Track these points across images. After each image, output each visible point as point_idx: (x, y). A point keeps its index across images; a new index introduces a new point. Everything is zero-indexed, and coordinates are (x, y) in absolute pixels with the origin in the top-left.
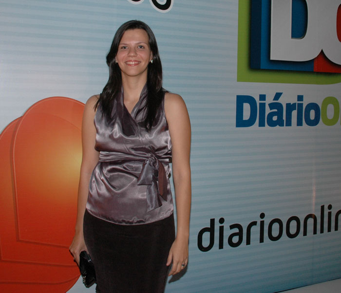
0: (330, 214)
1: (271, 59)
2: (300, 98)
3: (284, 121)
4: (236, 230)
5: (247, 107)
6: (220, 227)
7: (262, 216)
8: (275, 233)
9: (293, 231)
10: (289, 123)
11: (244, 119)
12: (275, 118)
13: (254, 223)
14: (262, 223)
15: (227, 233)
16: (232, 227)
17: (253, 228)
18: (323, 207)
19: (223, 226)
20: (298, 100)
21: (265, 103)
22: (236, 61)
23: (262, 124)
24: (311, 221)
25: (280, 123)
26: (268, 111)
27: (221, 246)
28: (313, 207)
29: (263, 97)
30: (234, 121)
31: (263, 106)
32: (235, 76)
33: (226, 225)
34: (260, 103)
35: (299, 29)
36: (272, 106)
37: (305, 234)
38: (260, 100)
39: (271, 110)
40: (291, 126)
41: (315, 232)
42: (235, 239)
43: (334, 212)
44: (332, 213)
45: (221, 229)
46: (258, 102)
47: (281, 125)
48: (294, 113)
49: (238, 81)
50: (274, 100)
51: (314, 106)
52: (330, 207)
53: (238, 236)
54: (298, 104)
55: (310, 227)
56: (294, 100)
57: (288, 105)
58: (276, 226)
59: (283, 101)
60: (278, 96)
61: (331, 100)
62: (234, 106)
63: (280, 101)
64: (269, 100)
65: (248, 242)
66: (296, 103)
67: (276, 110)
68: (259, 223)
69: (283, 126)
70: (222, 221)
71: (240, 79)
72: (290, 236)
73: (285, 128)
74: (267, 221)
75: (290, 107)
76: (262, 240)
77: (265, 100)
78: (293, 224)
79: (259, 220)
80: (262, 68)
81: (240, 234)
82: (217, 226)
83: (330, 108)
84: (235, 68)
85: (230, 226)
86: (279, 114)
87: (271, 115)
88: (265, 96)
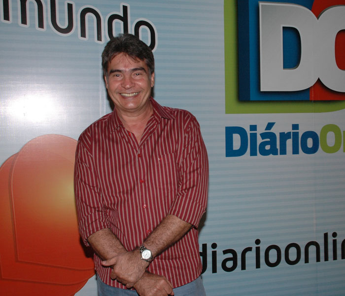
0: (335, 242)
1: (262, 90)
2: (295, 127)
3: (277, 149)
4: (230, 255)
6: (213, 252)
7: (258, 242)
8: (273, 260)
9: (293, 257)
10: (283, 152)
11: (234, 149)
12: (268, 147)
13: (250, 249)
14: (258, 249)
15: (220, 258)
16: (225, 252)
17: (248, 254)
18: (326, 235)
19: (216, 251)
20: (293, 129)
21: (256, 134)
22: (223, 94)
23: (253, 153)
24: (312, 249)
25: (273, 151)
26: (259, 140)
27: (214, 270)
28: (315, 234)
29: (253, 128)
30: (224, 151)
31: (254, 136)
32: (224, 109)
33: (219, 250)
34: (251, 134)
36: (263, 136)
37: (307, 261)
38: (250, 130)
39: (263, 139)
40: (286, 154)
41: (318, 260)
42: (229, 264)
43: (339, 240)
44: (337, 241)
45: (214, 254)
46: (249, 132)
47: (275, 153)
48: (289, 143)
49: (226, 113)
50: (266, 130)
51: (312, 135)
52: (335, 235)
53: (232, 261)
54: (293, 132)
55: (312, 255)
56: (288, 129)
57: (282, 134)
58: (273, 252)
59: (276, 130)
60: (270, 125)
61: (331, 128)
62: (223, 137)
63: (272, 130)
64: (261, 129)
65: (243, 267)
66: (290, 132)
67: (269, 140)
68: (254, 249)
69: (277, 154)
70: (214, 246)
72: (289, 262)
73: (279, 156)
74: (263, 247)
75: (284, 136)
76: (258, 266)
77: (256, 130)
78: (293, 250)
79: (254, 246)
80: (252, 99)
81: (234, 259)
82: (210, 251)
83: (331, 135)
84: (223, 101)
85: (223, 251)
86: (273, 143)
87: (263, 145)
88: (256, 126)
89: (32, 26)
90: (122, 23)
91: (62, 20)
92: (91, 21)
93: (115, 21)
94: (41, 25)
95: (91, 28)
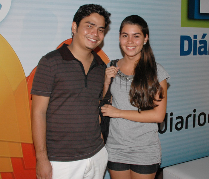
1: (201, 12)
4: (180, 120)
5: (186, 43)
6: (171, 118)
7: (195, 111)
8: (202, 122)
12: (202, 50)
13: (190, 116)
14: (195, 115)
15: (175, 122)
16: (177, 118)
17: (189, 119)
19: (172, 118)
21: (196, 41)
22: (180, 14)
27: (171, 130)
30: (179, 52)
31: (195, 42)
32: (180, 23)
33: (174, 117)
34: (194, 41)
38: (194, 38)
42: (179, 126)
46: (193, 39)
49: (181, 27)
53: (181, 124)
58: (202, 117)
60: (204, 35)
62: (179, 42)
64: (199, 38)
65: (186, 127)
67: (203, 45)
68: (192, 116)
70: (172, 114)
73: (208, 56)
74: (197, 114)
76: (194, 126)
79: (193, 114)
80: (195, 17)
81: (182, 122)
82: (169, 117)
84: (180, 18)
85: (176, 118)
88: (197, 36)
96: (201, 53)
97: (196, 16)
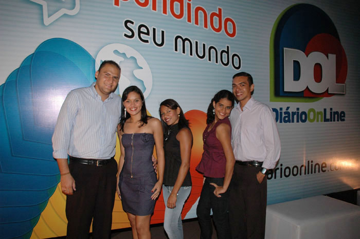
0: (312, 165)
1: (285, 90)
2: (298, 109)
3: (291, 120)
4: (270, 172)
7: (282, 165)
8: (287, 174)
9: (295, 173)
10: (293, 121)
12: (287, 119)
13: (278, 168)
14: (281, 168)
17: (277, 171)
18: (309, 161)
22: (269, 92)
23: (281, 122)
24: (303, 168)
25: (289, 121)
26: (283, 115)
28: (304, 161)
29: (281, 109)
31: (281, 113)
32: (269, 100)
35: (297, 77)
36: (285, 113)
37: (301, 174)
39: (285, 115)
41: (305, 174)
43: (314, 164)
46: (279, 111)
47: (290, 122)
48: (295, 116)
51: (304, 113)
52: (312, 162)
53: (271, 175)
54: (297, 112)
55: (303, 171)
56: (295, 110)
57: (292, 112)
58: (287, 170)
59: (290, 111)
60: (288, 108)
61: (312, 110)
64: (284, 110)
65: (275, 178)
67: (287, 115)
68: (280, 169)
71: (271, 101)
72: (294, 175)
73: (291, 123)
74: (284, 168)
75: (293, 113)
76: (281, 177)
78: (295, 169)
83: (312, 113)
84: (269, 96)
86: (289, 117)
87: (285, 117)
89: (187, 54)
90: (226, 54)
91: (201, 52)
92: (213, 53)
93: (224, 53)
94: (191, 54)
95: (213, 57)
96: (285, 122)
97: (281, 94)
